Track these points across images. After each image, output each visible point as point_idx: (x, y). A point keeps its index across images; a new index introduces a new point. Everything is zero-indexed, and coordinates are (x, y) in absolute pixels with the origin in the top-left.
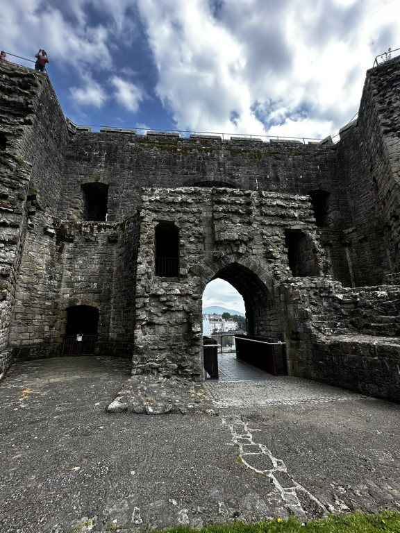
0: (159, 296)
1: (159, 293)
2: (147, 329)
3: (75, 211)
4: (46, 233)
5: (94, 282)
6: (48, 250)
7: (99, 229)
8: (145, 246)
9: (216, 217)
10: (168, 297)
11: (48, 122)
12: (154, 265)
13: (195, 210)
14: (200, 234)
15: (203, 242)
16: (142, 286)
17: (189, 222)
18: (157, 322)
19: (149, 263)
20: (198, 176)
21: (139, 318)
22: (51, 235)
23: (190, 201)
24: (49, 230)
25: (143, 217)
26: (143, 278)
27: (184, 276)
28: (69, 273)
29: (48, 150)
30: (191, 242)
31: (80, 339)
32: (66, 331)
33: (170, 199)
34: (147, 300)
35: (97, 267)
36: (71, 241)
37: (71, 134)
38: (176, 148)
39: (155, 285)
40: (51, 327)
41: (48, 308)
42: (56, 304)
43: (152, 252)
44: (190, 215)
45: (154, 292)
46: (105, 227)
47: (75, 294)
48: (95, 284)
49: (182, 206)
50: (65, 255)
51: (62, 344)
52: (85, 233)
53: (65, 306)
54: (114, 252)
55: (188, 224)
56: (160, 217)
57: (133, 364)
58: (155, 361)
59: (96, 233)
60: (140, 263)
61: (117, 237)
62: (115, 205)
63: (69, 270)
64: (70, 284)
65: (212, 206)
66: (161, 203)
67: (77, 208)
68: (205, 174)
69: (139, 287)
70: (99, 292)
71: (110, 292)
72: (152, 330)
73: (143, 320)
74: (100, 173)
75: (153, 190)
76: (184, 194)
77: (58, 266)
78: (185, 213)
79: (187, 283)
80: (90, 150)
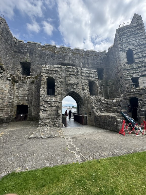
1: (48, 101)
2: (44, 112)
3: (18, 72)
4: (8, 79)
5: (26, 97)
6: (9, 85)
8: (43, 85)
9: (67, 76)
10: (51, 102)
12: (46, 91)
13: (60, 73)
14: (62, 81)
15: (63, 84)
16: (42, 98)
17: (58, 77)
18: (47, 110)
19: (44, 91)
20: (62, 61)
21: (41, 109)
22: (10, 80)
23: (58, 70)
25: (42, 75)
26: (42, 96)
27: (56, 95)
28: (17, 94)
30: (59, 84)
31: (22, 116)
33: (52, 69)
34: (44, 103)
35: (27, 91)
36: (17, 82)
37: (16, 43)
38: (55, 51)
39: (46, 98)
40: (11, 112)
42: (13, 104)
43: (45, 87)
44: (58, 75)
45: (46, 100)
46: (30, 78)
49: (56, 72)
50: (15, 87)
52: (23, 80)
53: (16, 105)
54: (33, 87)
56: (48, 75)
57: (39, 123)
58: (46, 122)
59: (26, 80)
60: (41, 91)
61: (34, 81)
62: (33, 70)
63: (17, 92)
65: (66, 72)
70: (28, 100)
71: (32, 100)
72: (46, 113)
74: (27, 58)
75: (46, 66)
76: (57, 68)
77: (13, 91)
79: (57, 97)
80: (23, 50)
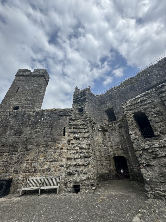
0: (147, 149)
1: (146, 148)
2: (148, 168)
3: (105, 120)
4: (99, 131)
5: (120, 145)
6: (101, 136)
7: (115, 124)
8: (131, 126)
9: (164, 100)
10: (153, 150)
11: (91, 99)
13: (150, 101)
14: (159, 111)
15: (162, 115)
16: (136, 145)
17: (149, 108)
18: (152, 164)
19: (136, 133)
20: (147, 86)
21: (141, 162)
22: (101, 131)
23: (145, 99)
24: (100, 129)
25: (126, 115)
26: (135, 141)
27: (159, 136)
28: (110, 143)
29: (93, 106)
30: (155, 117)
31: (122, 171)
32: (116, 167)
33: (135, 102)
34: (141, 152)
35: (119, 138)
36: (107, 131)
37: (98, 98)
39: (143, 144)
40: (110, 166)
41: (107, 158)
42: (109, 156)
43: (135, 128)
44: (148, 105)
45: (143, 148)
46: (116, 122)
47: (114, 151)
48: (120, 146)
49: (142, 103)
50: (107, 137)
51: (116, 173)
52: (111, 127)
53: (113, 156)
54: (123, 131)
55: (149, 109)
56: (133, 111)
57: (147, 191)
59: (114, 126)
60: (131, 134)
61: (122, 125)
62: (117, 113)
63: (110, 142)
64: (111, 147)
65: (159, 95)
66: (131, 106)
67: (106, 119)
68: (150, 83)
69: (134, 146)
70: (123, 149)
71: (127, 148)
72: (151, 170)
73: (143, 163)
74: (109, 105)
75: (126, 103)
76: (141, 97)
77: (106, 141)
78: (145, 105)
79: (162, 139)
80: (104, 100)
